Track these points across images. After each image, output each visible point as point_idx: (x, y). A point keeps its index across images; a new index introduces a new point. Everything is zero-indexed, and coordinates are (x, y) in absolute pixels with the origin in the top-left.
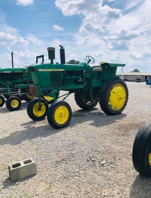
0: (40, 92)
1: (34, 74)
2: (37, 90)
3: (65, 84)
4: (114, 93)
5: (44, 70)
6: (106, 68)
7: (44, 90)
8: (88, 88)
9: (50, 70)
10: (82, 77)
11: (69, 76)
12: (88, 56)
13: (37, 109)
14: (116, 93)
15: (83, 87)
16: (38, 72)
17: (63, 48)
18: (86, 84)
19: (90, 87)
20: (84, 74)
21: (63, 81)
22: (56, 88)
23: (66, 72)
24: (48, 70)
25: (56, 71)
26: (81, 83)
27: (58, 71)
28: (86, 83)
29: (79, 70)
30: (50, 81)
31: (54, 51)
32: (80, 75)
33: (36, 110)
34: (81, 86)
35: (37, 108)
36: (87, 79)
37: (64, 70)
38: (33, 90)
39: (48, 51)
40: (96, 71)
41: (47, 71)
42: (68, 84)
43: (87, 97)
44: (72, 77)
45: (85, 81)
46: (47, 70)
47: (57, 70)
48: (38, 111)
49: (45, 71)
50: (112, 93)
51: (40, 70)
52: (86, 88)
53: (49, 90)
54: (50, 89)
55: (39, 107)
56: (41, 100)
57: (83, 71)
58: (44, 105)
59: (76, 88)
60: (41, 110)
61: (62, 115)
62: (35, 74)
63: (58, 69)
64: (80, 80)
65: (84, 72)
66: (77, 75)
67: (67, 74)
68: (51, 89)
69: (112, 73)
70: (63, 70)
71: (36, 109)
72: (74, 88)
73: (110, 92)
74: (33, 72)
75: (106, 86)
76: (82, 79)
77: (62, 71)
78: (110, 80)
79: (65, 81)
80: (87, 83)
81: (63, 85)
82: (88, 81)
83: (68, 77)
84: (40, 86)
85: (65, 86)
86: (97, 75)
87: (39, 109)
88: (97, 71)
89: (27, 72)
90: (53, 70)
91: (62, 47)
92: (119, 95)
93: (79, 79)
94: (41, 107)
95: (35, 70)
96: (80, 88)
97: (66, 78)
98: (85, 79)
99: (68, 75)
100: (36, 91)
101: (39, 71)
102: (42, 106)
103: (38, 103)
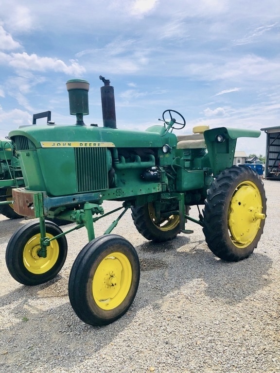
0: (45, 211)
1: (28, 155)
2: (37, 204)
3: (116, 182)
4: (240, 204)
5: (56, 143)
6: (217, 139)
7: (58, 205)
8: (172, 190)
9: (76, 144)
10: (158, 163)
11: (127, 162)
12: (170, 111)
13: (35, 254)
14: (244, 205)
15: (160, 190)
16: (38, 150)
17: (111, 85)
18: (166, 181)
19: (175, 188)
20: (161, 156)
21: (111, 176)
22: (93, 194)
23: (119, 149)
24: (69, 144)
25: (92, 146)
26: (156, 179)
27: (97, 146)
28: (167, 179)
29: (150, 146)
30: (74, 176)
31: (87, 91)
32: (153, 157)
33: (31, 254)
34: (156, 188)
35: (35, 250)
36: (169, 167)
37: (114, 146)
38: (24, 205)
39: (69, 91)
40: (188, 148)
41: (67, 146)
42: (124, 183)
43: (161, 212)
44: (134, 164)
45: (165, 174)
46: (67, 143)
47: (95, 144)
48: (37, 257)
49: (62, 146)
50: (234, 206)
51: (45, 144)
52: (167, 191)
53: (73, 202)
54: (74, 199)
55: (39, 247)
56: (47, 227)
57: (162, 148)
58: (56, 240)
59: (144, 192)
60: (45, 256)
61: (114, 281)
62: (31, 156)
63: (97, 143)
64: (154, 171)
65: (165, 150)
66: (146, 158)
67: (120, 155)
68: (79, 198)
69: (228, 152)
70: (111, 145)
71: (31, 251)
72: (139, 194)
73: (231, 203)
74: (22, 148)
75: (220, 186)
76: (159, 169)
77: (109, 148)
78: (230, 172)
79: (115, 175)
80: (169, 178)
81: (112, 186)
82: (171, 174)
83: (123, 165)
84: (44, 192)
85: (115, 189)
86: (189, 158)
87: (42, 253)
88: (191, 148)
89: (10, 150)
90: (84, 143)
91: (107, 82)
92: (251, 208)
93: (150, 168)
94: (48, 248)
95: (30, 145)
96: (153, 191)
97: (119, 165)
98: (164, 168)
99: (123, 159)
100: (32, 208)
101: (43, 146)
102: (49, 244)
103: (39, 235)
